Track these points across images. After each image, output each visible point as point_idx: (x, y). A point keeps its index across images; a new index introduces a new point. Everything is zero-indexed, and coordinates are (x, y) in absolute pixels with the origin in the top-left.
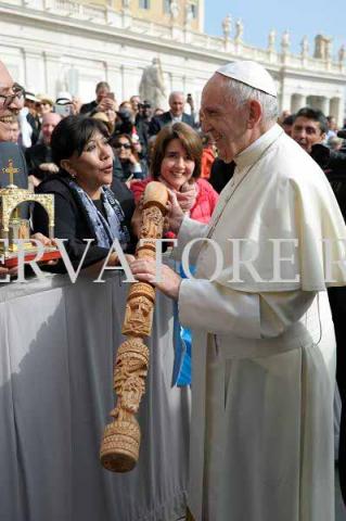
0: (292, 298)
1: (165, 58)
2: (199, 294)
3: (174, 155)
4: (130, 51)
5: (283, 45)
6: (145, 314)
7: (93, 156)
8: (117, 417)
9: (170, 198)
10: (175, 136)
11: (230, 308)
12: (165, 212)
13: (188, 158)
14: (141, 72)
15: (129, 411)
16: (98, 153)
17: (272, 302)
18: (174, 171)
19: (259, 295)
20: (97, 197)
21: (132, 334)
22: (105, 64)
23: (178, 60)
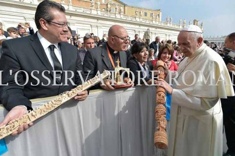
0: (213, 100)
1: (150, 29)
2: (179, 94)
3: (165, 53)
4: (142, 27)
5: (184, 23)
6: (163, 97)
7: (143, 54)
8: (159, 129)
9: (165, 65)
10: (166, 47)
11: (190, 100)
12: (164, 69)
13: (169, 54)
14: (144, 32)
15: (162, 128)
16: (144, 53)
17: (206, 100)
18: (165, 57)
19: (201, 98)
20: (143, 64)
21: (160, 103)
22: (135, 31)
23: (153, 29)
